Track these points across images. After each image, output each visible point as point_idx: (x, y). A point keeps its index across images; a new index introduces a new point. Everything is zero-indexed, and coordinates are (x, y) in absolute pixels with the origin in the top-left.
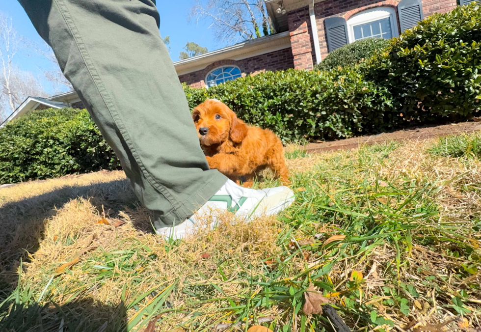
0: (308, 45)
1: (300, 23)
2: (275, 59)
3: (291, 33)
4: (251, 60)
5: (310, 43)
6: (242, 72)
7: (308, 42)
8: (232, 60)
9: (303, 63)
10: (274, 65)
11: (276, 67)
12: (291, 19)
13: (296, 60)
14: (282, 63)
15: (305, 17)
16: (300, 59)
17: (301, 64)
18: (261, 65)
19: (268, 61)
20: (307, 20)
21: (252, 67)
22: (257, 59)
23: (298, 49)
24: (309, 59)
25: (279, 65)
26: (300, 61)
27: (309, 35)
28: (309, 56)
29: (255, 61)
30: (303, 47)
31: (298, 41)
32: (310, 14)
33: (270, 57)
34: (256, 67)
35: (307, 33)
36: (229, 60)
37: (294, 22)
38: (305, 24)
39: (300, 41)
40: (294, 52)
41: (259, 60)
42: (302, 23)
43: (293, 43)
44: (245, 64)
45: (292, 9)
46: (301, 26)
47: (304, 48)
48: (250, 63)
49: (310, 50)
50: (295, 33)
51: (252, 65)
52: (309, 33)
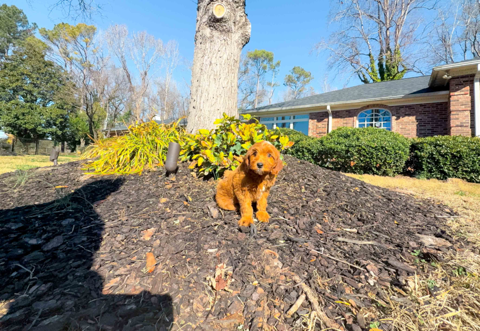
0: (468, 104)
1: (462, 86)
2: (427, 109)
3: (451, 94)
4: (403, 107)
5: (470, 104)
6: (393, 115)
7: (468, 102)
8: (385, 105)
9: (461, 119)
10: (425, 114)
11: (427, 115)
12: (452, 82)
13: (453, 115)
14: (434, 113)
15: (469, 82)
16: (458, 114)
17: (458, 119)
18: (412, 112)
19: (420, 110)
20: (471, 85)
21: (403, 113)
22: (410, 107)
23: (456, 107)
24: (467, 116)
25: (430, 114)
26: (457, 116)
27: (470, 97)
28: (468, 113)
29: (407, 109)
30: (462, 105)
31: (458, 101)
32: (475, 80)
33: (423, 107)
34: (407, 113)
35: (468, 95)
36: (383, 105)
37: (456, 85)
38: (468, 88)
39: (460, 100)
40: (452, 108)
41: (411, 109)
42: (465, 87)
43: (452, 101)
44: (397, 109)
45: (456, 75)
46: (464, 89)
47: (464, 106)
48: (402, 109)
49: (470, 109)
50: (456, 93)
51: (403, 111)
52: (470, 95)
